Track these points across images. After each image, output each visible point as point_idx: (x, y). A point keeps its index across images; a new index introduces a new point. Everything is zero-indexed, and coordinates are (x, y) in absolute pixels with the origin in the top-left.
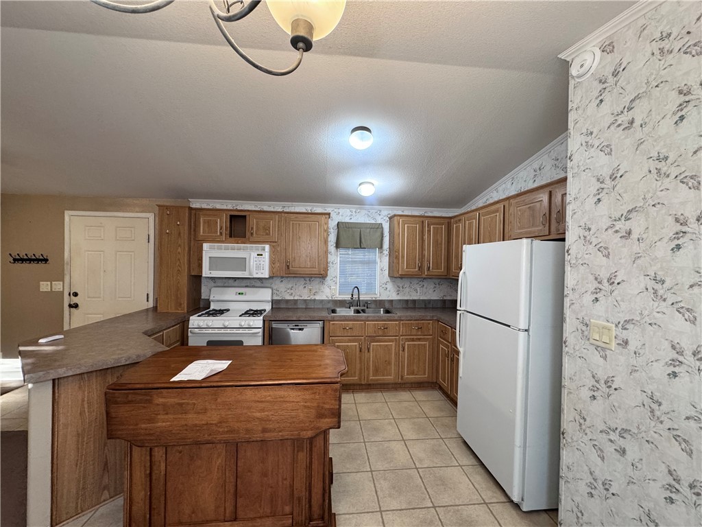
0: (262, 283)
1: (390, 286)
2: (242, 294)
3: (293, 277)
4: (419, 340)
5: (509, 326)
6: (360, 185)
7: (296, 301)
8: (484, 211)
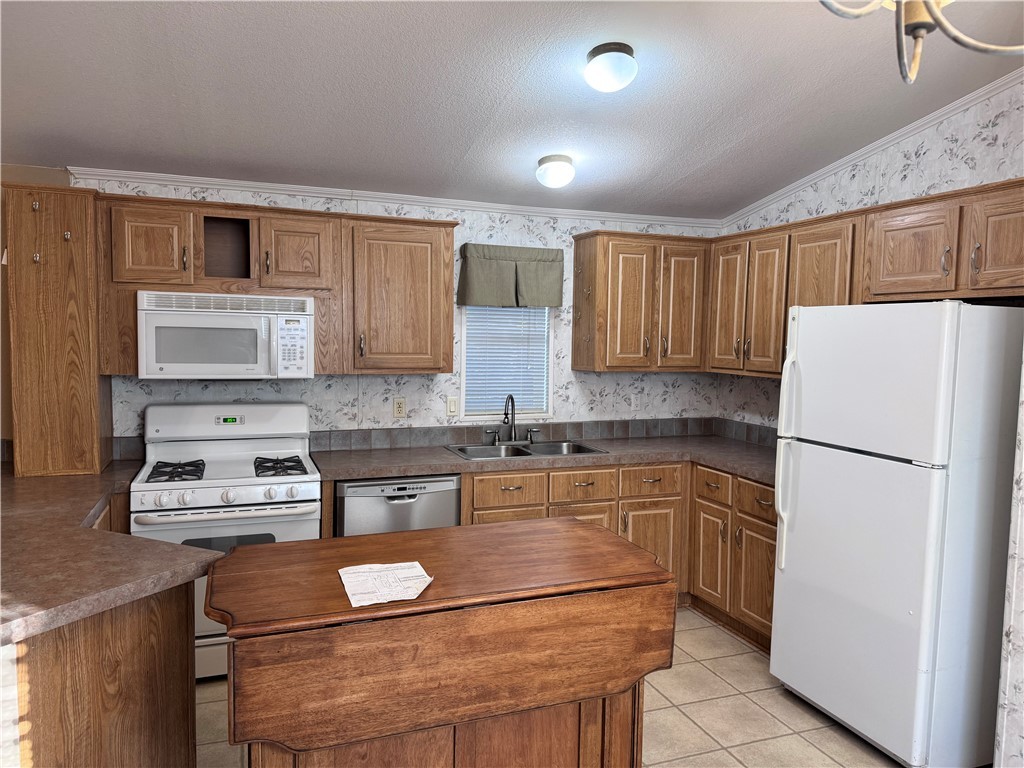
0: (279, 391)
1: (574, 392)
2: (234, 420)
3: (373, 375)
4: (656, 505)
5: (909, 462)
6: (541, 162)
7: (366, 434)
8: (802, 232)
